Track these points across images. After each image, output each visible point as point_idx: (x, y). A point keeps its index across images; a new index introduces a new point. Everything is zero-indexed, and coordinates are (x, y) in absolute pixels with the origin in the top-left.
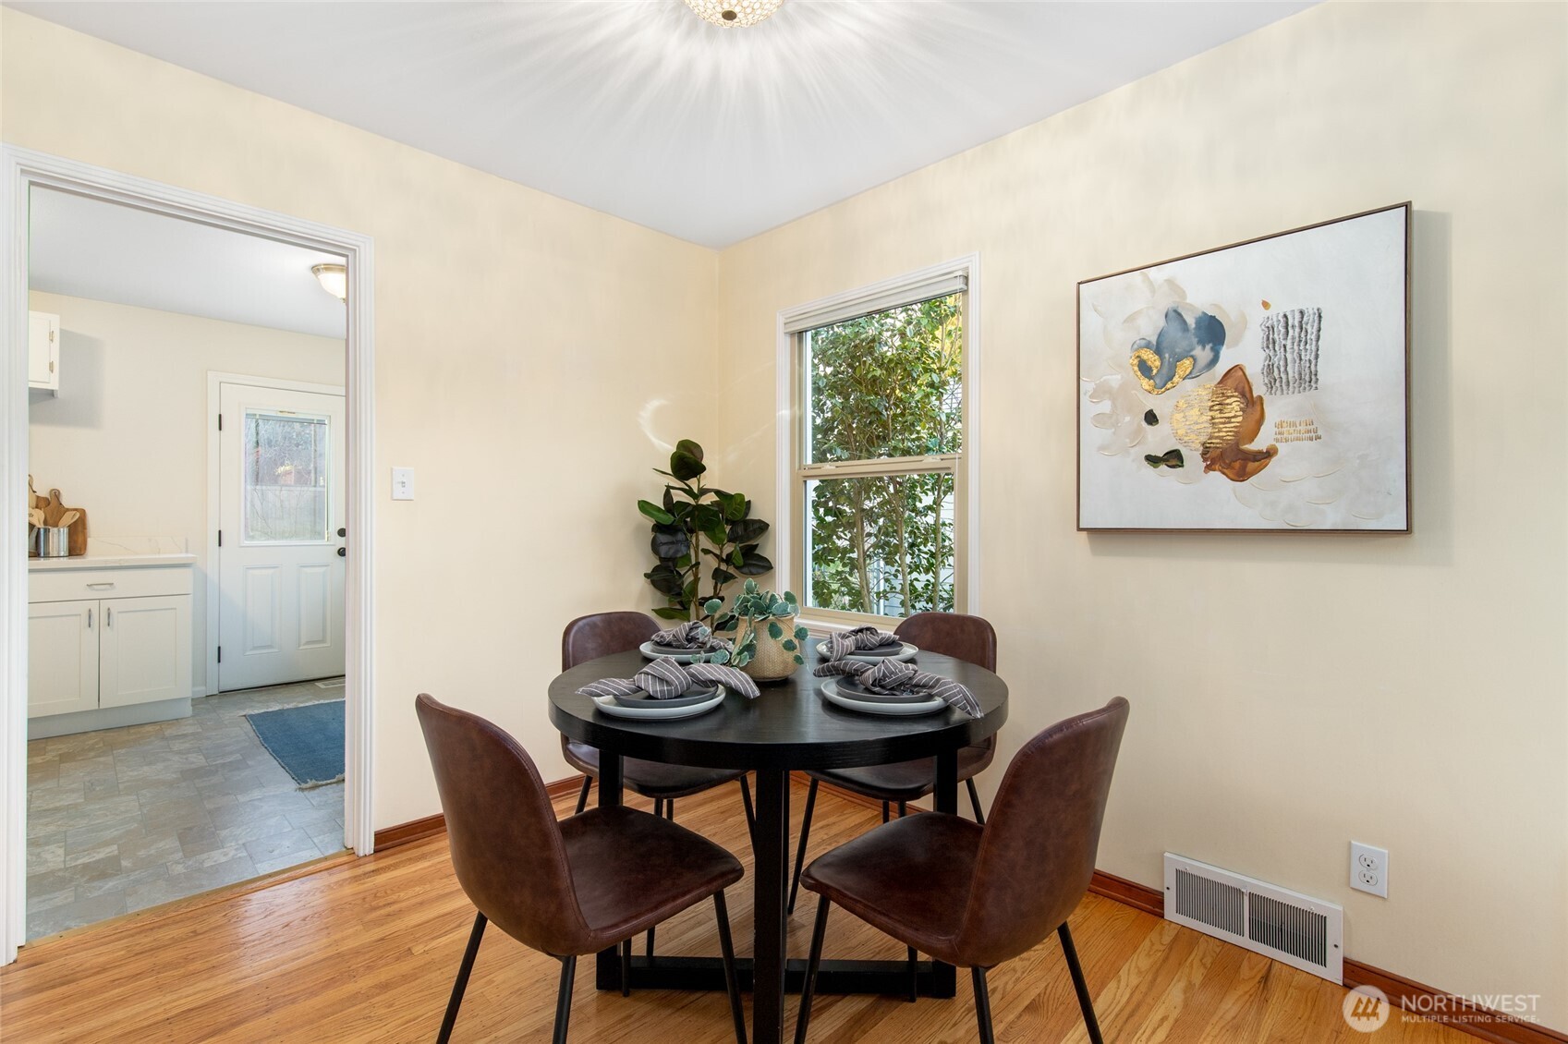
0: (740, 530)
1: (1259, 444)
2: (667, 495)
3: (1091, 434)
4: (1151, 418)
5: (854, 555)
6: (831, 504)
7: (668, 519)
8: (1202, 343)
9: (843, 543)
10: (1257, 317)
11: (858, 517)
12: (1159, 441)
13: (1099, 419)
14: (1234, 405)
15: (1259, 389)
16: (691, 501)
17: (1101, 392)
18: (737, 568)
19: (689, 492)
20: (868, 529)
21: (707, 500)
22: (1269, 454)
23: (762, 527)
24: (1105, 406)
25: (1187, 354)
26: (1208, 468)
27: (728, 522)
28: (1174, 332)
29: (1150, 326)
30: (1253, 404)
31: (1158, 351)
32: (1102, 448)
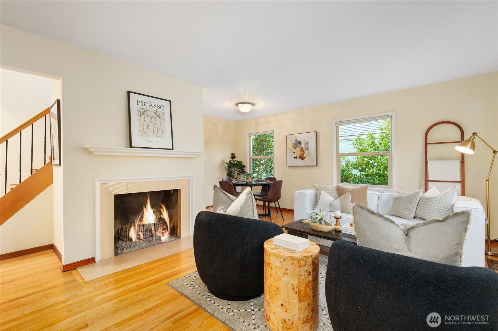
0: (241, 167)
1: (304, 156)
2: (230, 161)
3: (288, 154)
4: (294, 153)
5: (259, 172)
6: (255, 162)
7: (230, 165)
8: (299, 144)
9: (257, 170)
10: (304, 142)
11: (260, 165)
12: (295, 155)
13: (289, 152)
14: (302, 152)
15: (304, 150)
16: (234, 162)
17: (289, 149)
18: (241, 173)
19: (233, 161)
20: (262, 167)
21: (236, 162)
22: (305, 157)
23: (245, 166)
24: (289, 151)
25: (298, 145)
26: (300, 159)
27: (239, 165)
28: (296, 143)
29: (294, 142)
30: (304, 151)
31: (295, 145)
32: (289, 156)
